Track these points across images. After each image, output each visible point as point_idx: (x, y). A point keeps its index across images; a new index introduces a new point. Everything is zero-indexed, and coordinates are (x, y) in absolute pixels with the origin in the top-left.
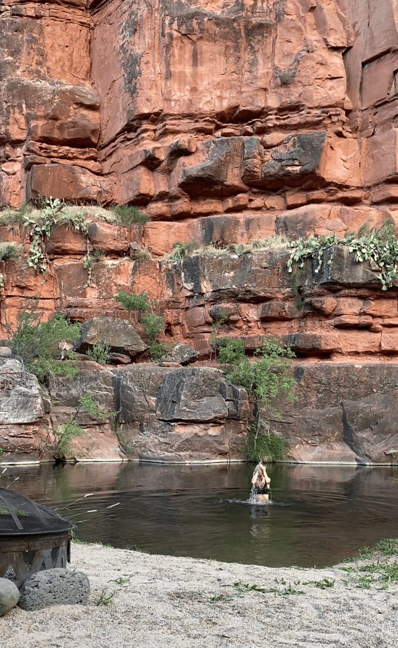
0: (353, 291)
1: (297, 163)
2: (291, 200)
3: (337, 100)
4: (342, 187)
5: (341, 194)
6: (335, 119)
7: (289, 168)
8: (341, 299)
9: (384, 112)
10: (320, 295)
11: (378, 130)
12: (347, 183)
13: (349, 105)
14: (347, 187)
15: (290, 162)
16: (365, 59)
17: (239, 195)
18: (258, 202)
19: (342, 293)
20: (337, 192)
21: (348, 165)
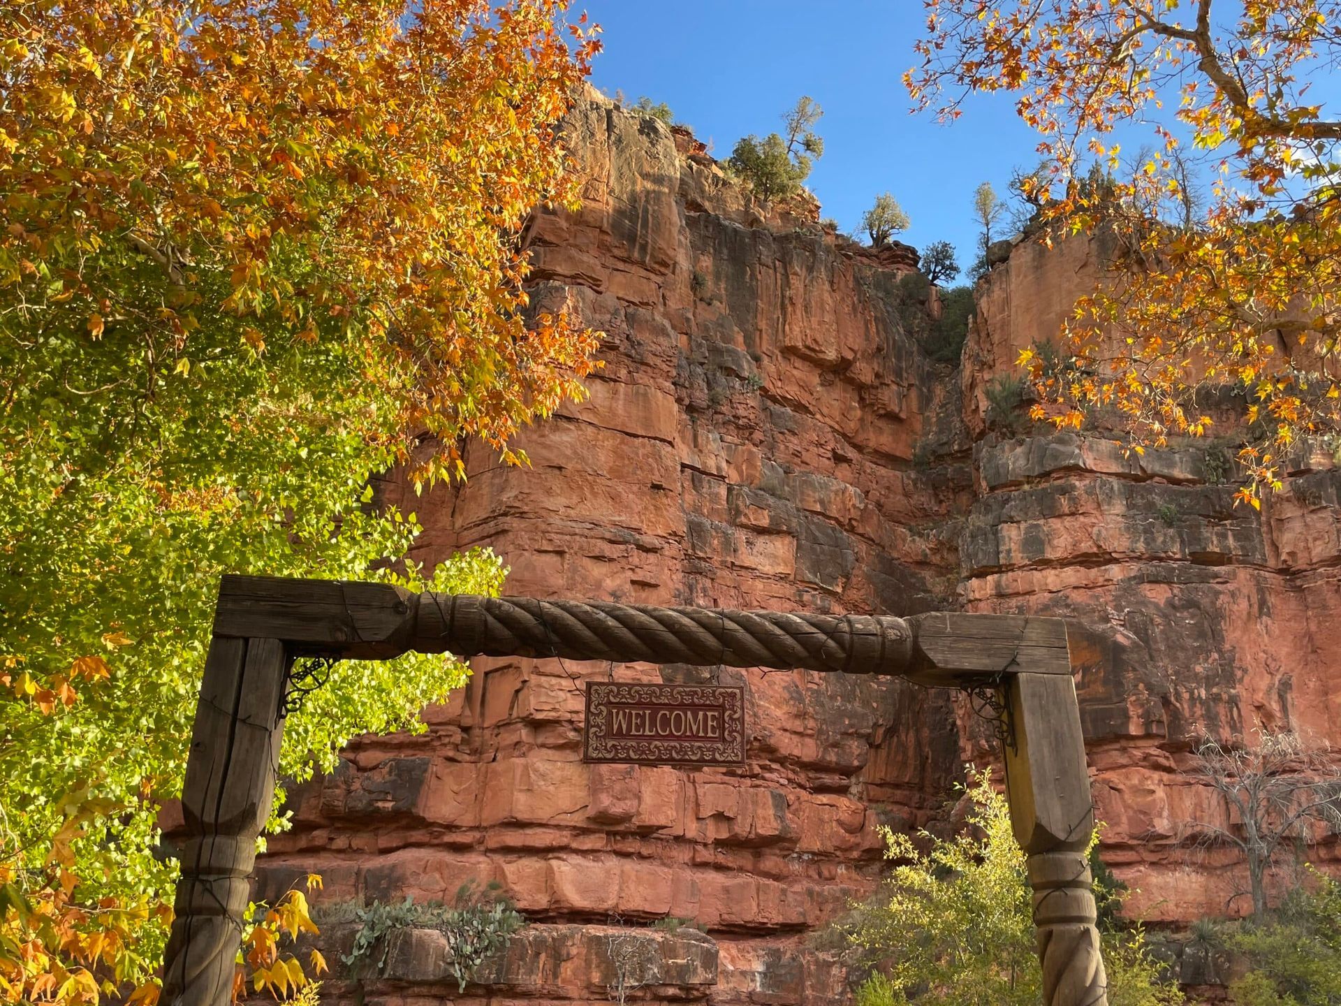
0: (424, 990)
1: (389, 798)
2: (383, 842)
3: (451, 716)
4: (451, 827)
5: (448, 838)
6: (446, 740)
7: (380, 804)
8: (409, 1000)
9: (506, 735)
10: (382, 994)
11: (499, 756)
12: (458, 823)
13: (467, 722)
14: (457, 827)
15: (382, 796)
16: (488, 669)
17: (316, 833)
18: (341, 842)
19: (410, 991)
20: (443, 834)
21: (459, 799)
